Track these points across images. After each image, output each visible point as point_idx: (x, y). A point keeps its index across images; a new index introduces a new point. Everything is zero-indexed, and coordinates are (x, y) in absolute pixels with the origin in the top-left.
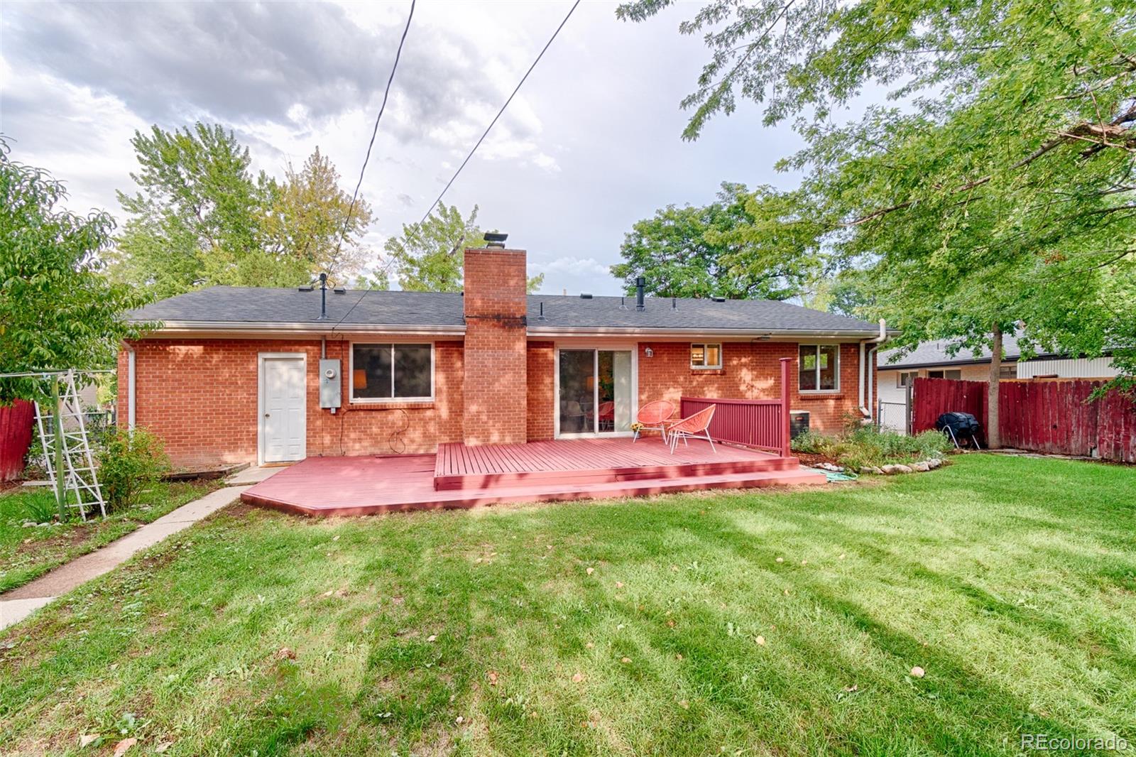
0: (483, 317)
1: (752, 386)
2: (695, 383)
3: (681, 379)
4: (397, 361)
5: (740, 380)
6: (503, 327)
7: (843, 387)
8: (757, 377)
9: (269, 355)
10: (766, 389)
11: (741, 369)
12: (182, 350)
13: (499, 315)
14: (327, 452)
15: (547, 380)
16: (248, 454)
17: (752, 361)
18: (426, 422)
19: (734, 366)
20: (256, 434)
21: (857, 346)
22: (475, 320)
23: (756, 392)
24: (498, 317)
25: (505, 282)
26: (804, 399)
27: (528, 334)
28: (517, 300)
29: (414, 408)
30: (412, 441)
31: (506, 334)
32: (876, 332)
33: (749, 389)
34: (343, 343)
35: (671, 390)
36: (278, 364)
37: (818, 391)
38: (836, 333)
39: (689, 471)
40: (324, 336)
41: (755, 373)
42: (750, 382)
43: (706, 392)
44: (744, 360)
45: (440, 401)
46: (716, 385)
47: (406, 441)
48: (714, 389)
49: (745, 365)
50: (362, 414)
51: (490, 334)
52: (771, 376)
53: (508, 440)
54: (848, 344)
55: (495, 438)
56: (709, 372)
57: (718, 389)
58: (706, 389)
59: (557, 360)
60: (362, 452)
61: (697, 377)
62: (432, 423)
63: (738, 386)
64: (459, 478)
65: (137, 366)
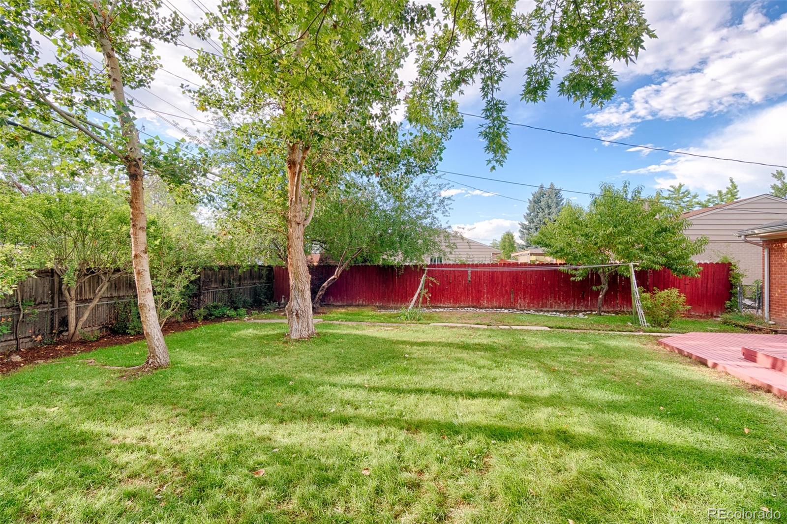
64: (755, 353)
65: (770, 257)
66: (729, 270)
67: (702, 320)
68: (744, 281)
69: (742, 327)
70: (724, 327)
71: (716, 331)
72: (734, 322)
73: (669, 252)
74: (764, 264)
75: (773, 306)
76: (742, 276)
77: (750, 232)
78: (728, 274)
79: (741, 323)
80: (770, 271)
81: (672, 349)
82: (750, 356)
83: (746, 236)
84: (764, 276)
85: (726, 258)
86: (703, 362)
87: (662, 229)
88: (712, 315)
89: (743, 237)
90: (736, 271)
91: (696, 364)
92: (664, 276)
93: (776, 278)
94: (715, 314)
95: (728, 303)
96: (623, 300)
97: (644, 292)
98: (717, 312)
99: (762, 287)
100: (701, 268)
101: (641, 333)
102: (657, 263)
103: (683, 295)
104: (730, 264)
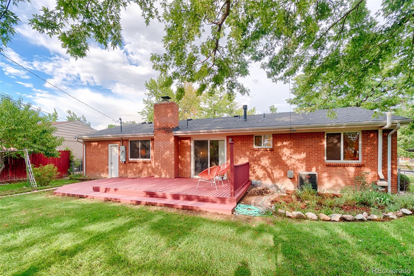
0: (159, 129)
1: (291, 158)
2: (255, 156)
3: (248, 153)
4: (141, 146)
5: (283, 154)
6: (166, 132)
7: (363, 159)
8: (294, 152)
9: (111, 145)
10: (301, 159)
11: (283, 148)
12: (94, 144)
13: (165, 128)
14: (123, 176)
15: (188, 153)
16: (106, 175)
17: (290, 144)
18: (148, 168)
19: (279, 147)
20: (108, 169)
21: (376, 132)
22: (157, 130)
23: (293, 161)
24: (164, 128)
25: (167, 115)
26: (328, 166)
27: (174, 135)
28: (170, 121)
29: (145, 163)
30: (144, 174)
31: (167, 135)
32: (384, 122)
33: (289, 159)
34: (127, 140)
35: (242, 158)
36: (114, 147)
37: (342, 161)
38: (345, 125)
39: (176, 197)
40: (122, 138)
41: (292, 150)
42: (289, 156)
43: (262, 160)
44: (285, 143)
45: (152, 160)
46: (267, 157)
47: (143, 174)
48: (266, 159)
49: (286, 146)
50: (131, 164)
51: (162, 135)
52: (304, 152)
53: (168, 177)
54: (368, 131)
55: (163, 176)
56: (262, 150)
57: (269, 158)
58: (262, 158)
59: (192, 145)
60: (131, 177)
61: (257, 152)
62: (150, 169)
63: (281, 158)
64: (99, 188)
65: (86, 148)
66: (69, 154)
67: (59, 179)
68: (75, 159)
69: (78, 180)
70: (72, 181)
71: (69, 184)
72: (74, 178)
73: (47, 144)
74: (83, 151)
75: (87, 169)
76: (74, 157)
77: (80, 137)
78: (69, 156)
79: (78, 178)
80: (86, 155)
81: (64, 195)
82: (96, 189)
83: (78, 138)
84: (83, 157)
85: (67, 148)
86: (82, 197)
87: (44, 131)
88: (62, 176)
89: (77, 139)
90: (72, 155)
91: (78, 198)
92: (39, 158)
93: (88, 157)
94: (63, 176)
95: (69, 170)
96: (12, 173)
97: (34, 167)
98: (64, 175)
99: (83, 162)
100: (60, 153)
101: (36, 191)
102: (42, 150)
103: (56, 167)
104: (69, 151)
